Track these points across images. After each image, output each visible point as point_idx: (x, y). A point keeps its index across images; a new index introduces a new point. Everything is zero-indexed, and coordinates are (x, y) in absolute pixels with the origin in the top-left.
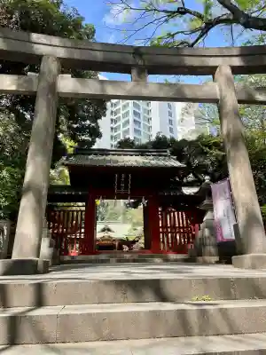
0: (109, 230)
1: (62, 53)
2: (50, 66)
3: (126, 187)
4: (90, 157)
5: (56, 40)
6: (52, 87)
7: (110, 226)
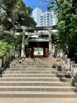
0: (40, 53)
1: (25, 29)
2: (24, 31)
3: (39, 45)
4: (32, 39)
5: (25, 27)
6: (25, 34)
7: (40, 52)
